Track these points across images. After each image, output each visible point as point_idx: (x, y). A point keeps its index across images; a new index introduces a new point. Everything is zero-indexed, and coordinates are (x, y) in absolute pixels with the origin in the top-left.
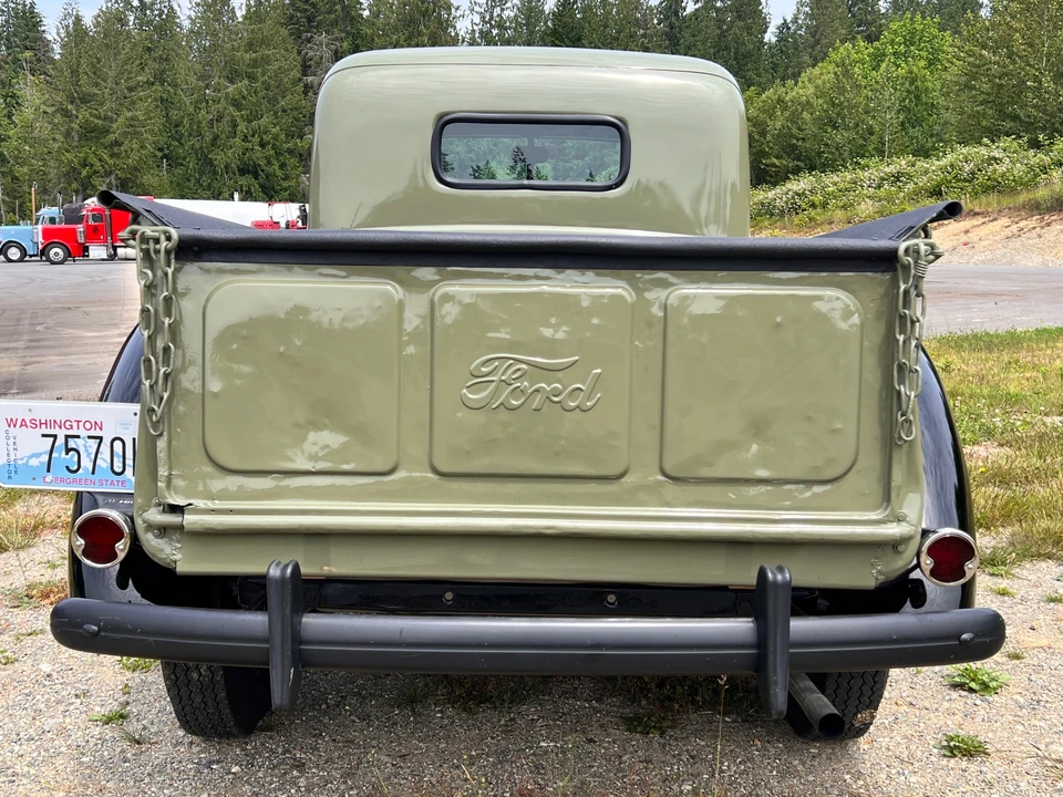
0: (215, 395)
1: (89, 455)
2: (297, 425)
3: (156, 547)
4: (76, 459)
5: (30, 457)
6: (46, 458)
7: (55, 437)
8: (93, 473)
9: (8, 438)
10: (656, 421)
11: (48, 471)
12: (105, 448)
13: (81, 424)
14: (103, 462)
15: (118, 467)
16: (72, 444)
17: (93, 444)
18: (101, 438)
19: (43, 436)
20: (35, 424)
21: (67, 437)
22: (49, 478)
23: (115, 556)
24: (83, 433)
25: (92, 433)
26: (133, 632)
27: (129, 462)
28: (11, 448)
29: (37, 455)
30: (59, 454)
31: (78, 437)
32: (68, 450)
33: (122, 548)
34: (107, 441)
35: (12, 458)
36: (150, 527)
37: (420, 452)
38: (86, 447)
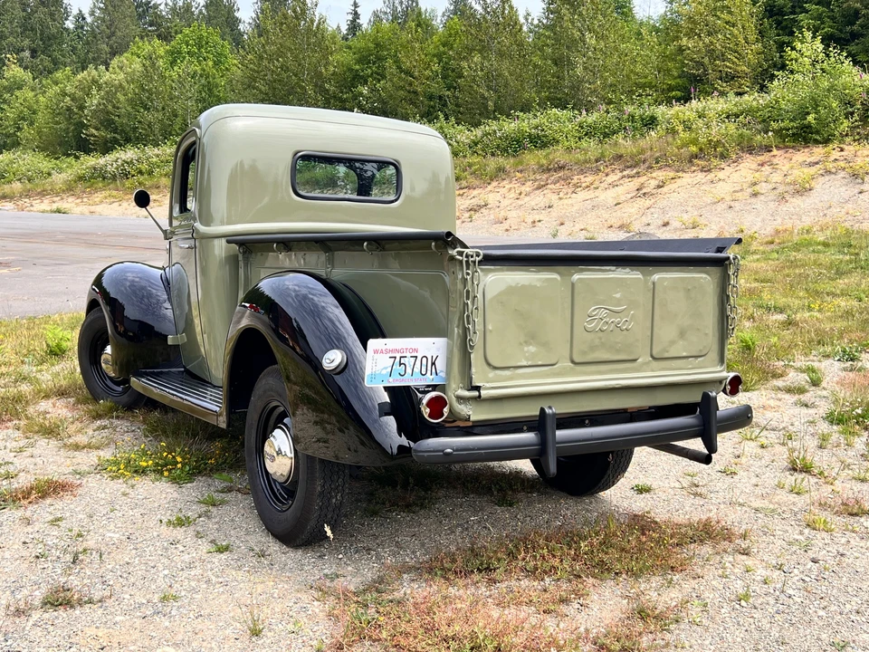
0: (491, 331)
1: (410, 366)
2: (521, 344)
4: (404, 369)
5: (382, 369)
6: (390, 369)
7: (395, 358)
8: (412, 375)
9: (373, 360)
10: (649, 334)
11: (391, 376)
12: (418, 362)
13: (408, 350)
14: (417, 369)
15: (424, 371)
16: (403, 361)
17: (413, 360)
18: (416, 357)
19: (390, 357)
20: (387, 351)
21: (401, 357)
22: (391, 379)
23: (443, 415)
24: (408, 355)
25: (413, 354)
26: (473, 449)
27: (429, 368)
28: (375, 365)
29: (386, 368)
30: (396, 367)
31: (406, 357)
32: (400, 364)
34: (419, 359)
35: (373, 370)
36: (460, 398)
37: (567, 354)
38: (409, 361)
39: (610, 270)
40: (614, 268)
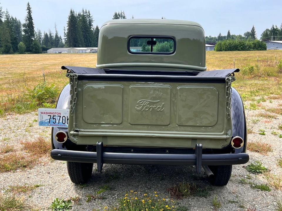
0: (85, 108)
1: (58, 120)
3: (72, 139)
4: (55, 120)
5: (45, 120)
6: (49, 120)
7: (51, 116)
8: (59, 123)
9: (41, 116)
11: (49, 123)
12: (61, 118)
13: (56, 113)
14: (61, 121)
15: (64, 122)
16: (54, 117)
17: (59, 117)
18: (60, 116)
19: (48, 116)
20: (47, 113)
21: (53, 116)
23: (64, 141)
24: (57, 115)
26: (69, 156)
27: (66, 121)
28: (41, 118)
29: (47, 120)
30: (52, 120)
31: (56, 116)
33: (65, 139)
34: (62, 117)
35: (42, 120)
36: (71, 135)
38: (57, 118)
39: (151, 84)
40: (153, 83)
